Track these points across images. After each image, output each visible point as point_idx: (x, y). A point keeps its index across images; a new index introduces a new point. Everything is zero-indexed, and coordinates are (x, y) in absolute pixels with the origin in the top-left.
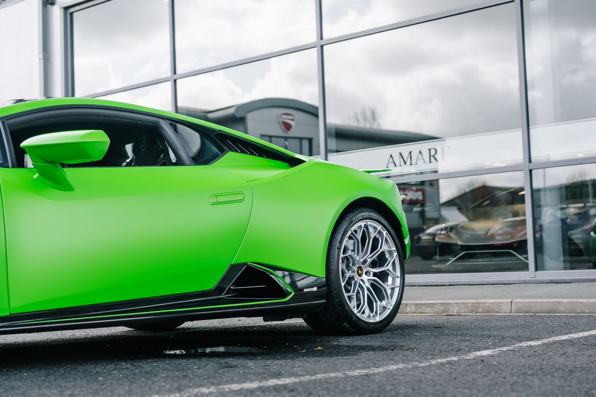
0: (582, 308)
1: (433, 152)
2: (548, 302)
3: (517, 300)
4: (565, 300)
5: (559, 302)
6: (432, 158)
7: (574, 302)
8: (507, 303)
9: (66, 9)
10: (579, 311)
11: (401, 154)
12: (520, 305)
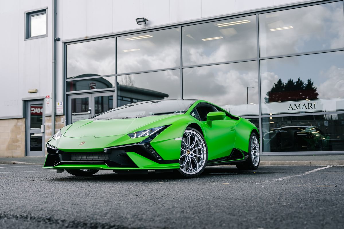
0: (293, 164)
1: (310, 105)
2: (281, 162)
3: (271, 161)
4: (287, 161)
5: (285, 162)
6: (310, 107)
7: (291, 162)
8: (267, 162)
9: (65, 43)
10: (292, 164)
11: (295, 105)
12: (272, 163)
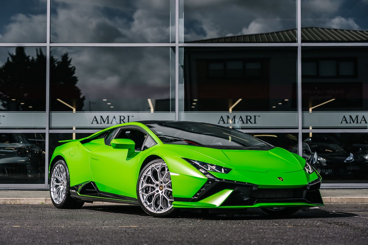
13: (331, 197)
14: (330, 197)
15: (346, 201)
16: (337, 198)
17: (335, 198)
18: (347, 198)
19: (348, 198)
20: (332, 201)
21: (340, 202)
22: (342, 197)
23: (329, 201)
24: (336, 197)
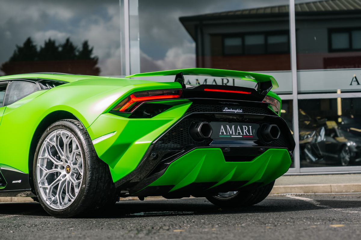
13: (332, 185)
14: (329, 185)
15: (353, 189)
16: (340, 186)
17: (336, 186)
18: (354, 185)
19: (356, 185)
20: (332, 189)
21: (344, 191)
22: (347, 184)
23: (329, 190)
24: (339, 183)
